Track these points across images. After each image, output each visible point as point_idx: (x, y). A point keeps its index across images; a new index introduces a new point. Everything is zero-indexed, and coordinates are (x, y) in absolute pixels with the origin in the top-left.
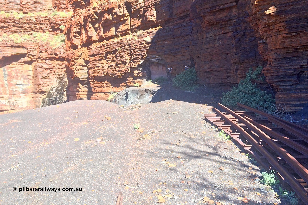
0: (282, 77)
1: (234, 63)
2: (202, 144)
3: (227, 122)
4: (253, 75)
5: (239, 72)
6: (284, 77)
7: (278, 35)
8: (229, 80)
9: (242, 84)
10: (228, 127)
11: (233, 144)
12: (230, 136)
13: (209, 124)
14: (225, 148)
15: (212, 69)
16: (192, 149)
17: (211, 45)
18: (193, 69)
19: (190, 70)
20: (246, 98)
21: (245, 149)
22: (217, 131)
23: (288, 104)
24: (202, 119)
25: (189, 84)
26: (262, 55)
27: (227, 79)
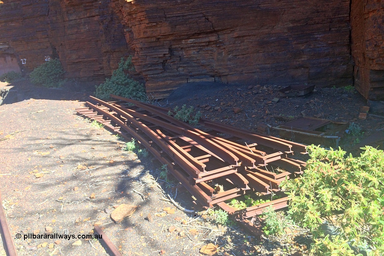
0: (149, 66)
1: (105, 52)
2: (75, 135)
3: (100, 113)
4: (125, 66)
5: (111, 63)
6: (151, 66)
7: (140, 24)
8: (102, 72)
9: (115, 75)
10: (101, 117)
11: (105, 130)
12: (102, 124)
13: (82, 118)
14: (97, 134)
15: (80, 59)
16: (64, 139)
17: (76, 30)
18: (56, 60)
19: (52, 61)
20: (120, 89)
21: (115, 130)
22: (90, 122)
23: (157, 92)
24: (74, 114)
25: (53, 79)
26: (130, 44)
27: (101, 71)
